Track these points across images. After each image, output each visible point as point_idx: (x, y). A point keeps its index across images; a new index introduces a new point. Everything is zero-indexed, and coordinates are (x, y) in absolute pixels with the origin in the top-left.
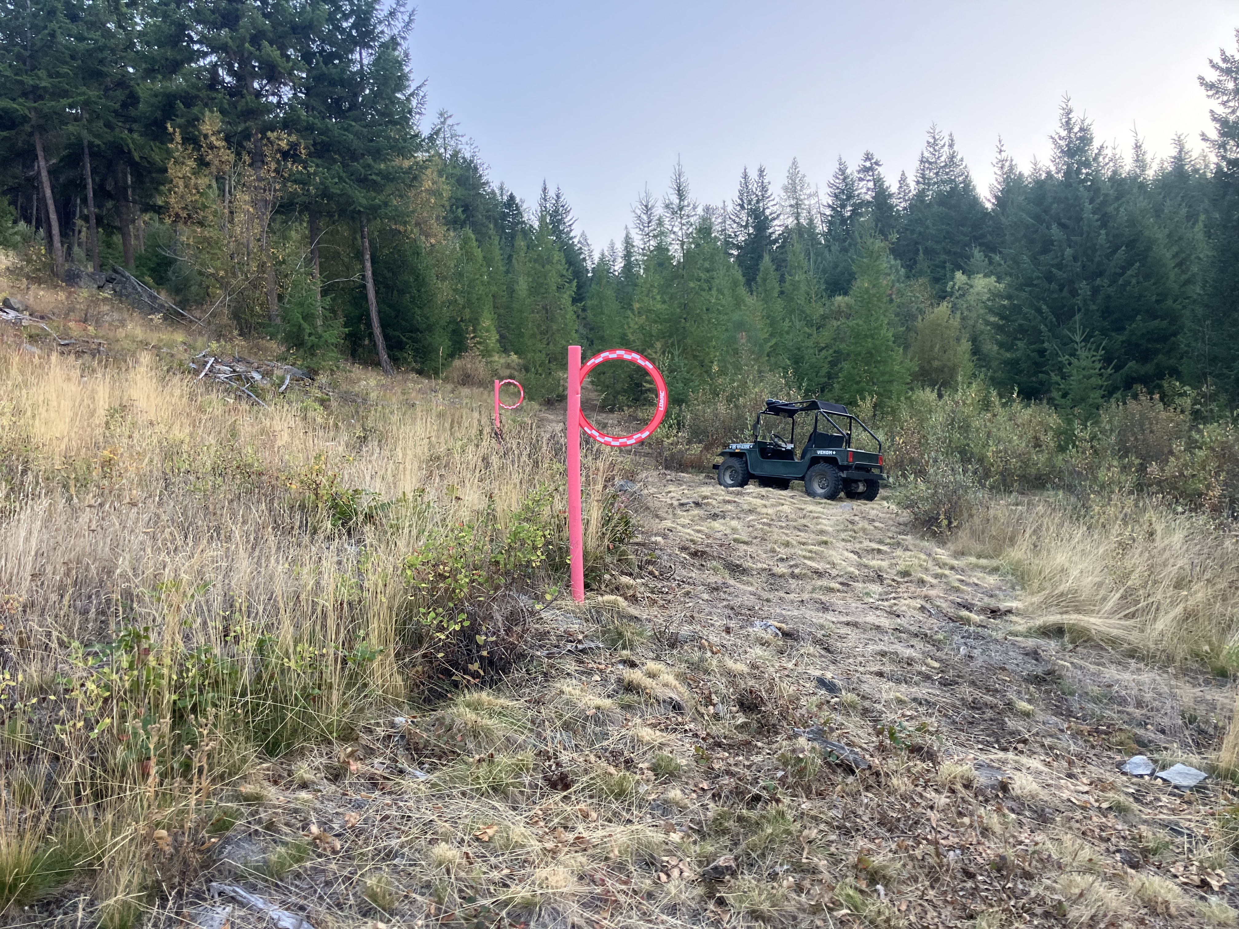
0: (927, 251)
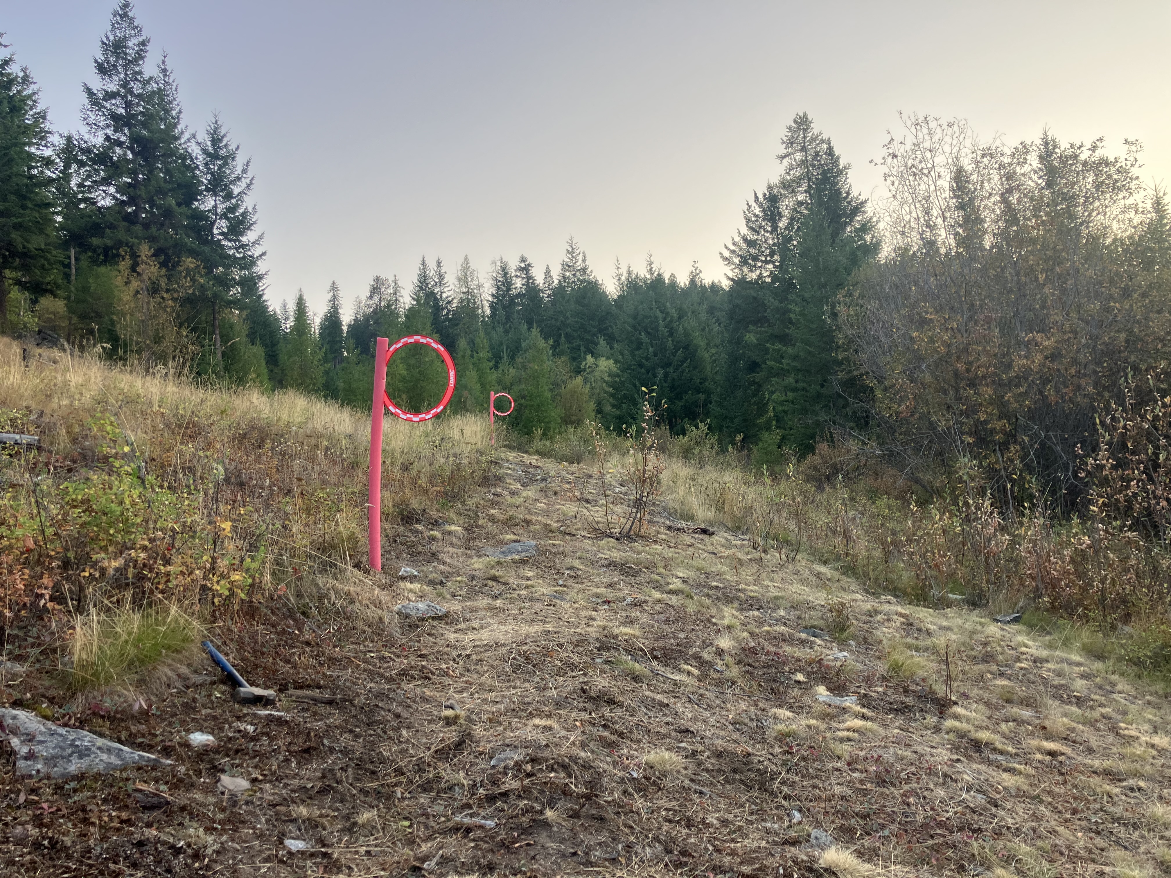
0: (567, 335)
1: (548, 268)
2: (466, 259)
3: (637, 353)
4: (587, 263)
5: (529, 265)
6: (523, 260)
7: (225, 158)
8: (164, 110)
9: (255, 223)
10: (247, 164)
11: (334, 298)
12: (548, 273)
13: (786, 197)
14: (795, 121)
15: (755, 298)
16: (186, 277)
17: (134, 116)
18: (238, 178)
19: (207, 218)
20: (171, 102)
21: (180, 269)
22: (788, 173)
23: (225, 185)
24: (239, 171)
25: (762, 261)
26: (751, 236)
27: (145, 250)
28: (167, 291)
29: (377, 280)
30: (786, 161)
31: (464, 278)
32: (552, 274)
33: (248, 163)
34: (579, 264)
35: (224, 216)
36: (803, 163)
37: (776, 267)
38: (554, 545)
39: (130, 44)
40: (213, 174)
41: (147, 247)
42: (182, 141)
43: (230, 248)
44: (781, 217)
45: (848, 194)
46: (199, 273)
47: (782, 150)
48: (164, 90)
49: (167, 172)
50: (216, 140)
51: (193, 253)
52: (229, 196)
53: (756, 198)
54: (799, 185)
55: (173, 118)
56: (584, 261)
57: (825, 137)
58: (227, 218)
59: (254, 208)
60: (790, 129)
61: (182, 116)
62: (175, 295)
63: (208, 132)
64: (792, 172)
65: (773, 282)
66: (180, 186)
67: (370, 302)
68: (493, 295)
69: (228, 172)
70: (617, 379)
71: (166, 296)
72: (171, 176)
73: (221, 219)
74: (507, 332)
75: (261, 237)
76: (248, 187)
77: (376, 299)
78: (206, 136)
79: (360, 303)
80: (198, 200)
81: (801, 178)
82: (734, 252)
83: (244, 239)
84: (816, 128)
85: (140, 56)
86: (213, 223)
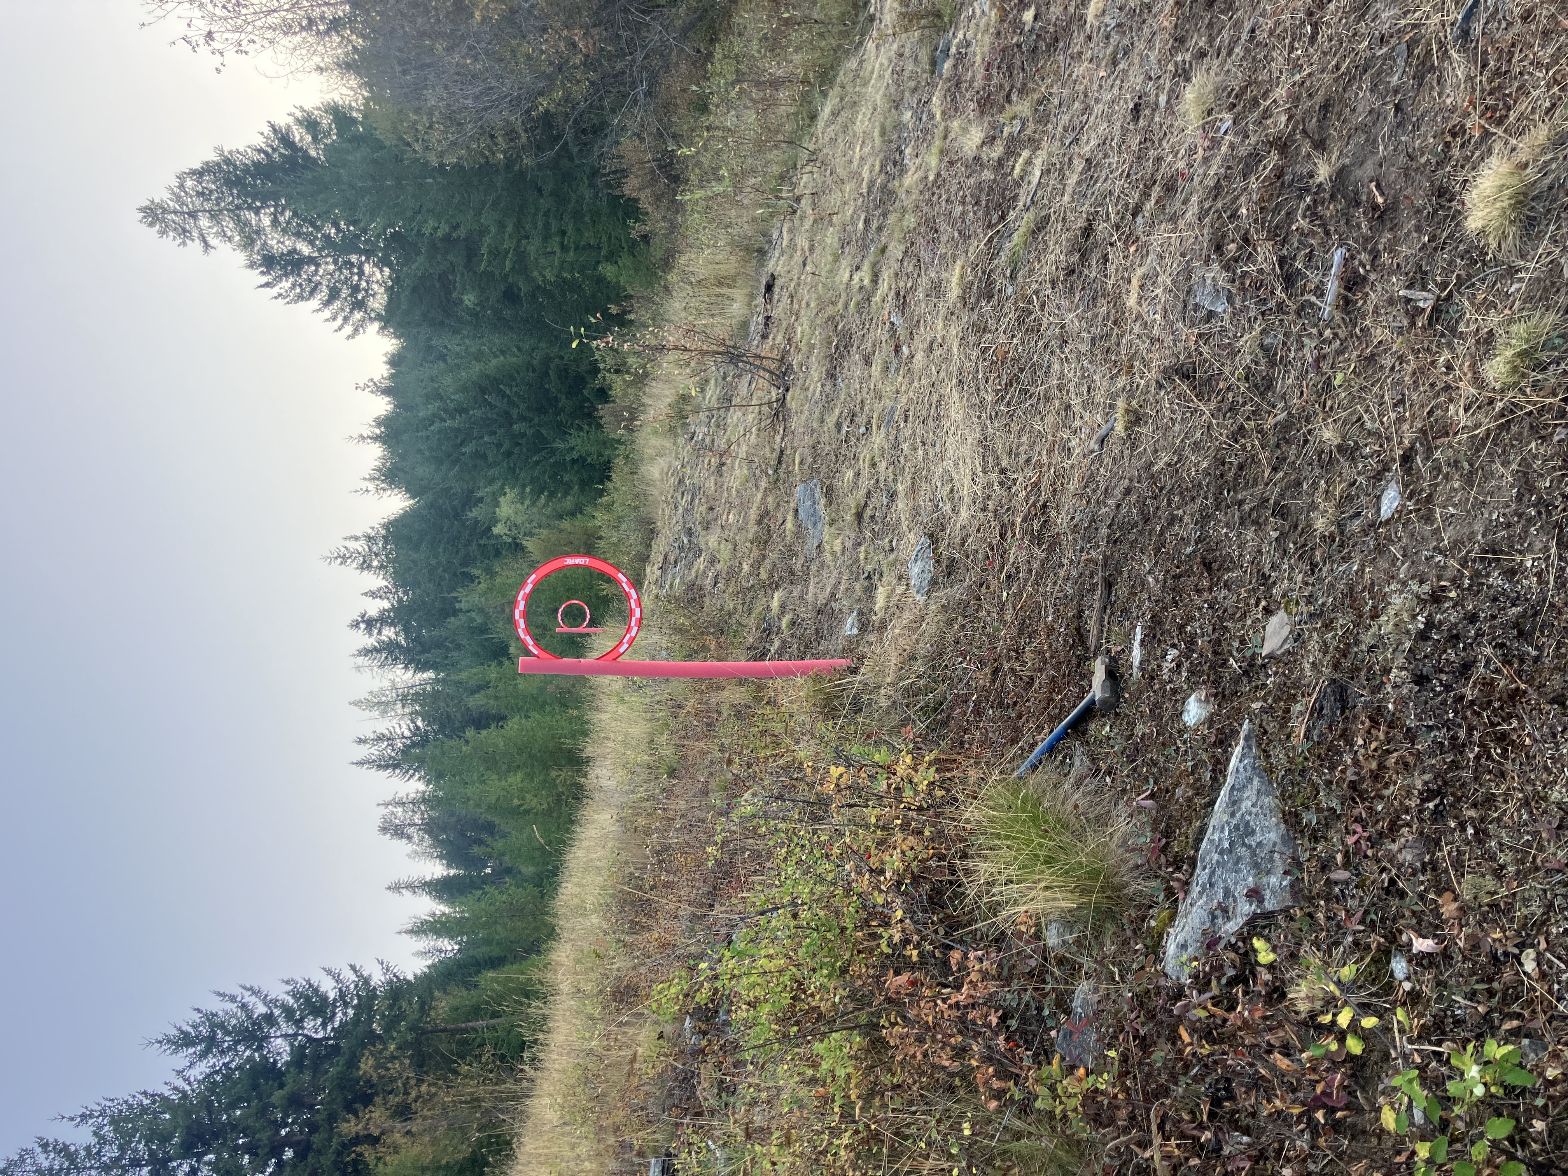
1: (366, 594)
2: (356, 703)
3: (490, 460)
4: (359, 534)
5: (363, 616)
6: (356, 625)
7: (213, 1026)
8: (142, 1115)
9: (308, 982)
10: (223, 995)
11: (410, 887)
12: (373, 594)
13: (265, 243)
14: (151, 225)
15: (414, 290)
16: (388, 1069)
17: (152, 1153)
18: (244, 1006)
19: (302, 1047)
20: (131, 1106)
21: (375, 1079)
22: (230, 239)
23: (254, 1024)
24: (232, 1007)
25: (360, 279)
26: (323, 293)
27: (349, 1127)
28: (406, 1093)
29: (384, 830)
30: (212, 241)
31: (383, 706)
32: (374, 589)
33: (219, 994)
34: (360, 546)
35: (299, 1023)
36: (214, 216)
37: (367, 260)
38: (801, 463)
39: (46, 1164)
40: (237, 1043)
41: (345, 1125)
42: (188, 1088)
43: (345, 1014)
44: (294, 251)
45: (260, 151)
46: (381, 1052)
47: (196, 246)
48: (112, 1117)
49: (233, 1106)
50: (185, 1040)
51: (353, 1062)
52: (270, 1019)
53: (267, 285)
54: (247, 223)
55: (154, 1103)
56: (357, 539)
57: (175, 183)
58: (302, 1020)
59: (287, 982)
60: (163, 233)
61: (150, 1091)
62: (413, 1082)
63: (175, 1052)
64: (229, 233)
65: (390, 265)
66: (255, 1087)
67: (416, 839)
68: (406, 667)
69: (234, 1022)
70: (528, 490)
71: (414, 1094)
72: (240, 1100)
73: (303, 1028)
74: (459, 647)
75: (329, 972)
76: (255, 992)
77: (412, 830)
78: (180, 1054)
79: (416, 853)
80: (275, 1062)
81: (238, 220)
82: (346, 319)
83: (332, 995)
84: (162, 195)
85: (64, 1150)
86: (309, 1039)
